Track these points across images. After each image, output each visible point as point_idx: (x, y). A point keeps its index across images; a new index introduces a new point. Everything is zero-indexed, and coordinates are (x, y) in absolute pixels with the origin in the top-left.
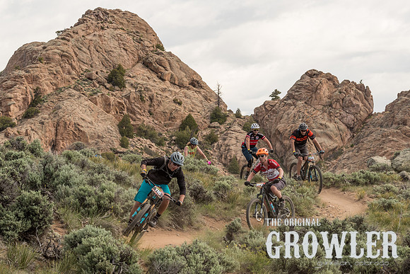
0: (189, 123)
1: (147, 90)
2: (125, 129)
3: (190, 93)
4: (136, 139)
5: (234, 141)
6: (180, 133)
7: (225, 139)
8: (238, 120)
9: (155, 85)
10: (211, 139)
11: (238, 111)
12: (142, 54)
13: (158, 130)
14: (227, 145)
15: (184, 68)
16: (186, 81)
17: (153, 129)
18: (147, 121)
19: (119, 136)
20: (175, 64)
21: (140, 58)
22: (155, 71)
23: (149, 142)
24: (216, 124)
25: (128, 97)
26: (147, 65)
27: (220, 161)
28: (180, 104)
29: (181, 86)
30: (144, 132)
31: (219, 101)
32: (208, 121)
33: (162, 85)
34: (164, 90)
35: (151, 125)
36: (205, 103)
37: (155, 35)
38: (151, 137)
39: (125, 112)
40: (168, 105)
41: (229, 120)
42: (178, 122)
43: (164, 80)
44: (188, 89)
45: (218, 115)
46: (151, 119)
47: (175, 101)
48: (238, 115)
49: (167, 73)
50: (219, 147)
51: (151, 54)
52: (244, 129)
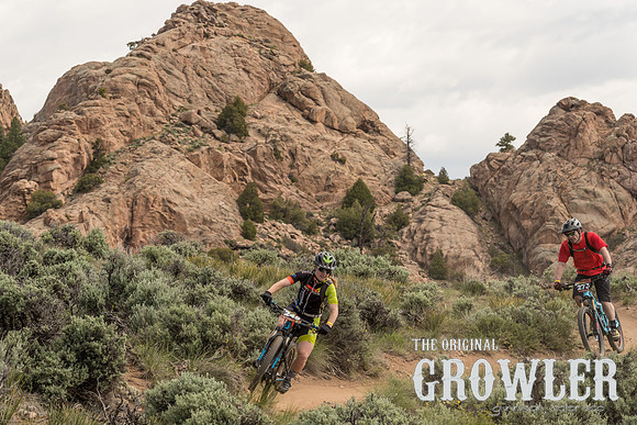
0: (358, 194)
1: (286, 139)
2: (250, 208)
3: (359, 142)
4: (268, 224)
5: (436, 224)
6: (345, 212)
7: (421, 221)
8: (443, 188)
9: (299, 131)
10: (398, 221)
11: (443, 172)
12: (276, 78)
13: (306, 207)
14: (425, 231)
15: (348, 100)
16: (352, 123)
17: (297, 206)
18: (288, 192)
19: (240, 220)
20: (332, 94)
21: (272, 85)
22: (299, 106)
23: (290, 228)
24: (405, 195)
25: (253, 153)
26: (284, 96)
27: (413, 257)
28: (342, 162)
29: (343, 131)
30: (281, 213)
31: (409, 155)
32: (391, 191)
33: (312, 131)
34: (314, 139)
35: (294, 199)
36: (386, 159)
37: (296, 44)
38: (295, 220)
39: (249, 178)
40: (322, 165)
41: (428, 188)
42: (341, 193)
43: (313, 122)
44: (356, 135)
45: (408, 179)
46: (293, 189)
47: (334, 157)
48: (443, 179)
49: (320, 110)
50: (411, 235)
51: (291, 77)
52: (454, 202)
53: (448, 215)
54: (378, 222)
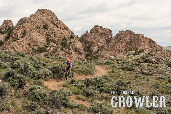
0: (64, 39)
1: (54, 30)
2: (48, 40)
3: (65, 31)
4: (51, 43)
5: (76, 44)
6: (62, 41)
7: (74, 43)
9: (56, 29)
10: (70, 43)
12: (52, 21)
13: (56, 41)
14: (74, 45)
15: (63, 24)
16: (64, 28)
17: (55, 40)
19: (46, 42)
20: (61, 23)
22: (56, 25)
23: (54, 44)
24: (72, 39)
25: (49, 32)
26: (54, 24)
27: (72, 49)
28: (62, 34)
29: (62, 29)
30: (53, 41)
31: (72, 33)
32: (69, 38)
34: (58, 30)
35: (55, 39)
36: (69, 33)
37: (56, 16)
38: (55, 43)
39: (48, 36)
40: (59, 34)
41: (75, 38)
42: (62, 39)
43: (58, 28)
45: (72, 37)
47: (61, 33)
48: (77, 37)
49: (59, 26)
50: (72, 45)
51: (55, 21)
52: (79, 40)
53: (78, 42)
54: (67, 43)
